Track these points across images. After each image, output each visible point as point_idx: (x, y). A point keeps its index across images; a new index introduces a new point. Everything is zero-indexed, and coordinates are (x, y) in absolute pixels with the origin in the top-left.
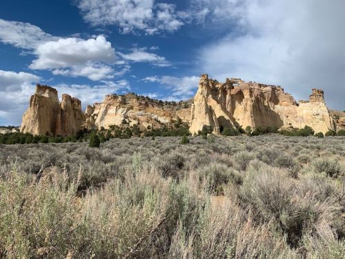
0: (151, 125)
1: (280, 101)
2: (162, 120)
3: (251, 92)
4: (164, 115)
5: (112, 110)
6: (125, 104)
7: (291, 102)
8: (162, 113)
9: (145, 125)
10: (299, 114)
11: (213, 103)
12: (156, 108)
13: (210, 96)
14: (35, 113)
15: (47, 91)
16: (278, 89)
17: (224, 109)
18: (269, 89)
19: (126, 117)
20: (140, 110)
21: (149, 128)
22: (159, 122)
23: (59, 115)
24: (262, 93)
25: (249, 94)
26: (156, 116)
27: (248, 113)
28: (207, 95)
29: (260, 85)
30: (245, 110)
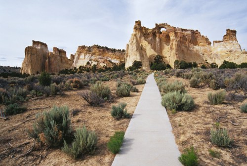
0: (106, 65)
1: (199, 42)
2: (113, 61)
3: (176, 34)
4: (115, 58)
5: (82, 56)
6: (90, 51)
7: (207, 43)
8: (114, 56)
9: (102, 65)
10: (214, 52)
11: (145, 43)
12: (111, 53)
13: (143, 38)
14: (28, 59)
15: (40, 45)
16: (196, 32)
17: (154, 48)
18: (189, 32)
19: (90, 60)
20: (100, 55)
21: (104, 67)
22: (112, 63)
23: (47, 61)
24: (184, 36)
25: (174, 35)
26: (110, 59)
27: (174, 51)
28: (140, 37)
29: (182, 30)
30: (171, 48)
